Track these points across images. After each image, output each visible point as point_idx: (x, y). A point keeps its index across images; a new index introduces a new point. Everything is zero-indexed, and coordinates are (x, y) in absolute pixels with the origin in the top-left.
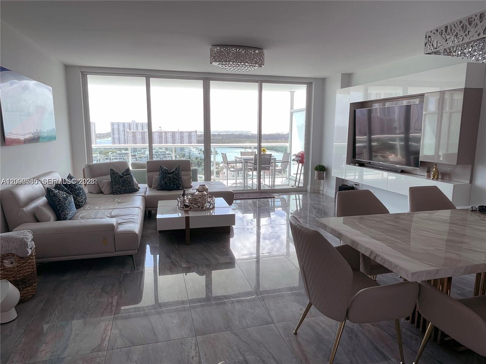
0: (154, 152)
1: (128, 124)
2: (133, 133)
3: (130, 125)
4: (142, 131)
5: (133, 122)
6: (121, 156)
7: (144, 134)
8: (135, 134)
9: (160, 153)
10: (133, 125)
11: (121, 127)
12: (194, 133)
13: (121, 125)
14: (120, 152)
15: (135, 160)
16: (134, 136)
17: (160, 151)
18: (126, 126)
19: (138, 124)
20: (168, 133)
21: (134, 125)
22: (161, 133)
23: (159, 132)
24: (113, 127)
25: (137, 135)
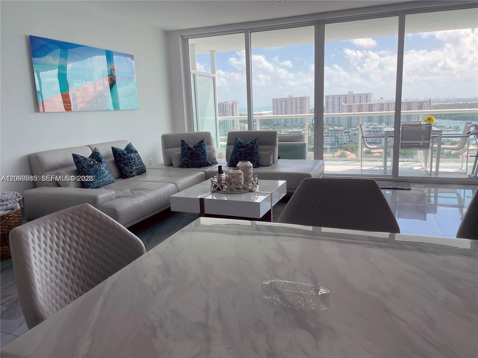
0: (372, 128)
1: (344, 96)
2: (349, 106)
3: (346, 97)
4: (359, 104)
5: (350, 93)
6: (333, 133)
7: (361, 107)
8: (351, 108)
9: (378, 129)
10: (349, 97)
11: (336, 101)
12: (426, 103)
13: (336, 98)
14: (332, 128)
15: (348, 137)
16: (350, 110)
17: (379, 126)
18: (342, 98)
19: (355, 96)
20: (391, 105)
21: (351, 97)
22: (383, 104)
23: (380, 104)
24: (327, 101)
25: (353, 108)
